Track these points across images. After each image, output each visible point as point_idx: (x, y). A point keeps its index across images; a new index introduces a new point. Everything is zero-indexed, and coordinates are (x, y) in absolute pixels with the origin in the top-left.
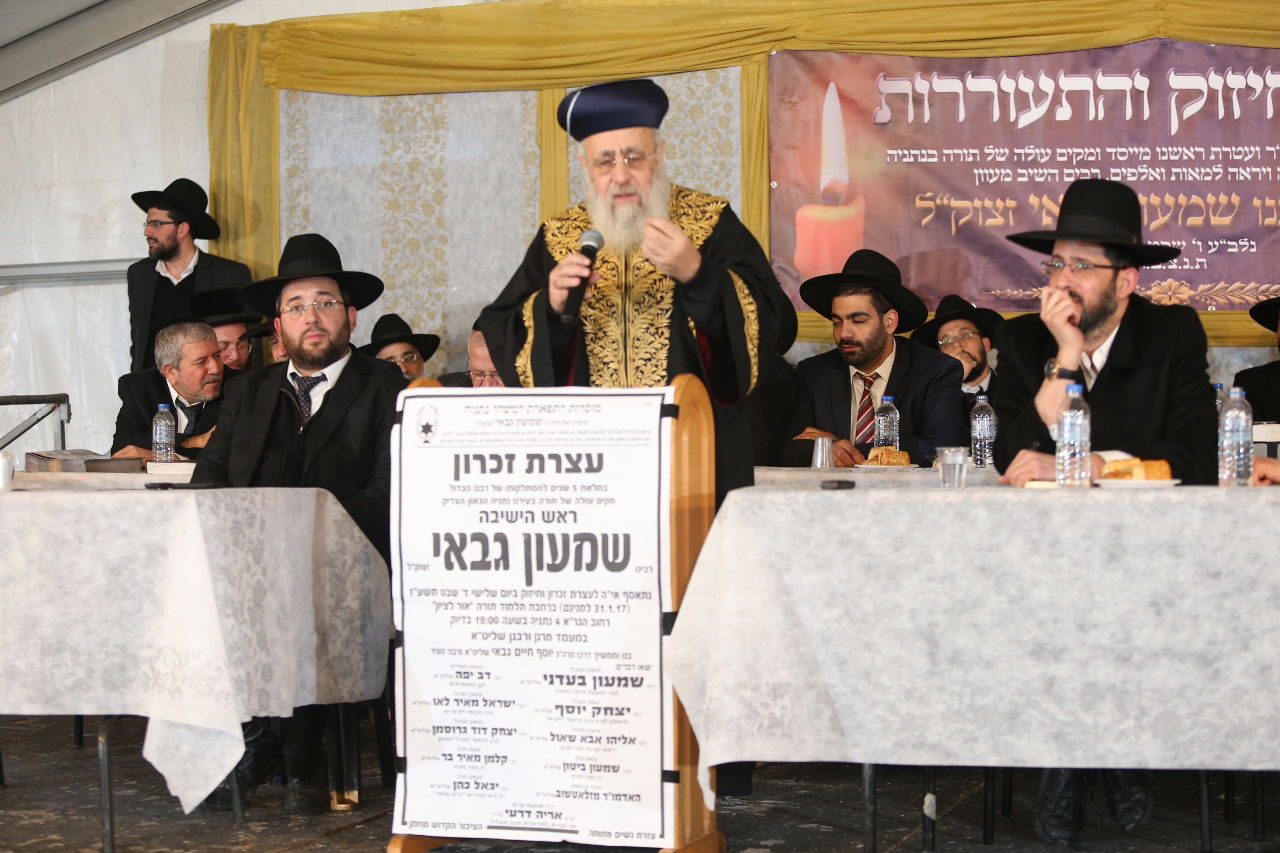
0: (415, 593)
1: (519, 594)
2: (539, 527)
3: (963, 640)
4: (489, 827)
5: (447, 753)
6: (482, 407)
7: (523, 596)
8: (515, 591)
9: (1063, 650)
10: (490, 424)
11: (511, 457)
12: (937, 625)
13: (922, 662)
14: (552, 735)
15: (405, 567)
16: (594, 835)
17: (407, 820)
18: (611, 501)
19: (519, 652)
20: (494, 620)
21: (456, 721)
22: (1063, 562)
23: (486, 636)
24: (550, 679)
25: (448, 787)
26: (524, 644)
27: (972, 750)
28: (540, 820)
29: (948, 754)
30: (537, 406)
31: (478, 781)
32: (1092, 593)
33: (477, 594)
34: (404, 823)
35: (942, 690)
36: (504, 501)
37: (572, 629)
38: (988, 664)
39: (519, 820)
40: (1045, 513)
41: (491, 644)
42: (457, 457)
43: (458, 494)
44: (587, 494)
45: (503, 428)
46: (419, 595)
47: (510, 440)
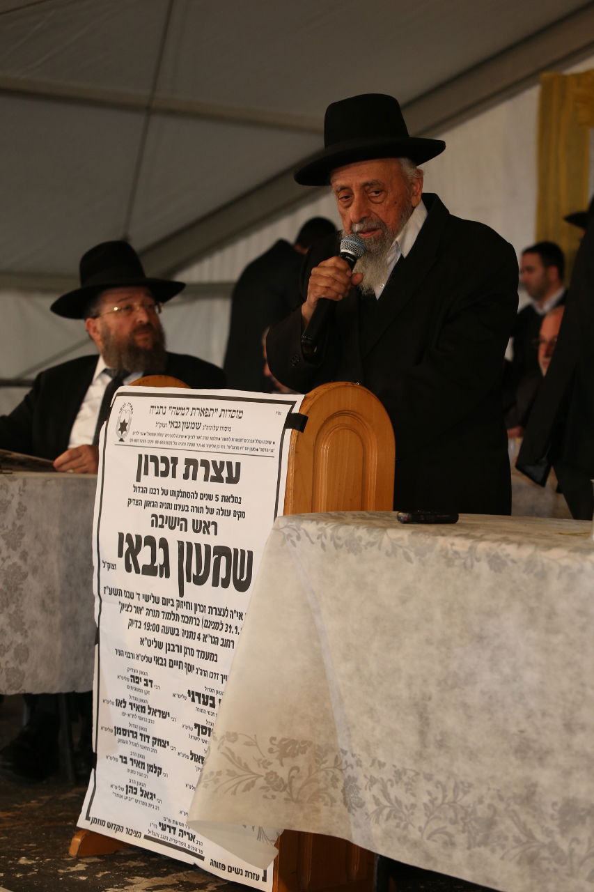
0: (107, 591)
1: (175, 603)
2: (190, 537)
3: (450, 721)
4: (146, 837)
5: (124, 755)
6: (162, 407)
7: (178, 607)
8: (172, 600)
9: (549, 752)
10: (164, 426)
11: (175, 460)
12: (430, 699)
13: (412, 739)
14: (192, 754)
15: (102, 565)
16: (213, 865)
17: (91, 815)
18: (241, 515)
19: (173, 663)
20: (156, 628)
21: (130, 725)
22: (558, 639)
23: (150, 643)
24: (193, 695)
25: (123, 790)
26: (176, 656)
27: (450, 856)
28: (180, 839)
29: (428, 857)
30: (198, 409)
31: (143, 788)
32: (583, 685)
33: (147, 598)
34: (88, 818)
35: (429, 778)
36: (168, 506)
37: (208, 647)
38: (472, 755)
39: (167, 835)
40: (543, 576)
41: (152, 652)
42: (140, 456)
43: (138, 496)
44: (226, 506)
45: (173, 431)
46: (110, 594)
47: (176, 443)
